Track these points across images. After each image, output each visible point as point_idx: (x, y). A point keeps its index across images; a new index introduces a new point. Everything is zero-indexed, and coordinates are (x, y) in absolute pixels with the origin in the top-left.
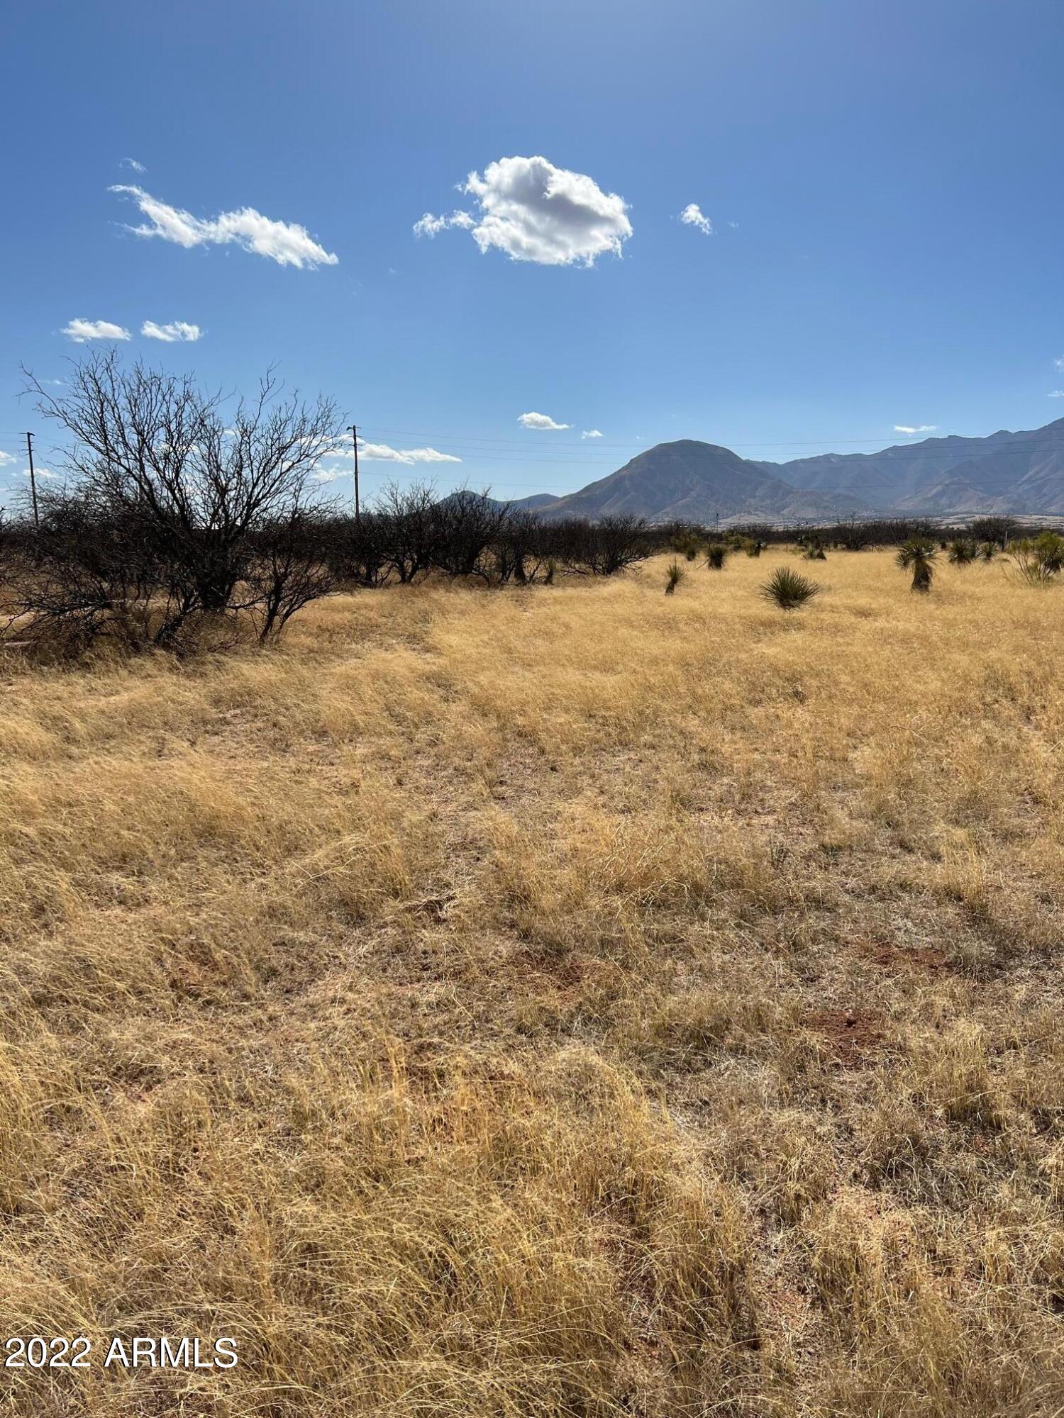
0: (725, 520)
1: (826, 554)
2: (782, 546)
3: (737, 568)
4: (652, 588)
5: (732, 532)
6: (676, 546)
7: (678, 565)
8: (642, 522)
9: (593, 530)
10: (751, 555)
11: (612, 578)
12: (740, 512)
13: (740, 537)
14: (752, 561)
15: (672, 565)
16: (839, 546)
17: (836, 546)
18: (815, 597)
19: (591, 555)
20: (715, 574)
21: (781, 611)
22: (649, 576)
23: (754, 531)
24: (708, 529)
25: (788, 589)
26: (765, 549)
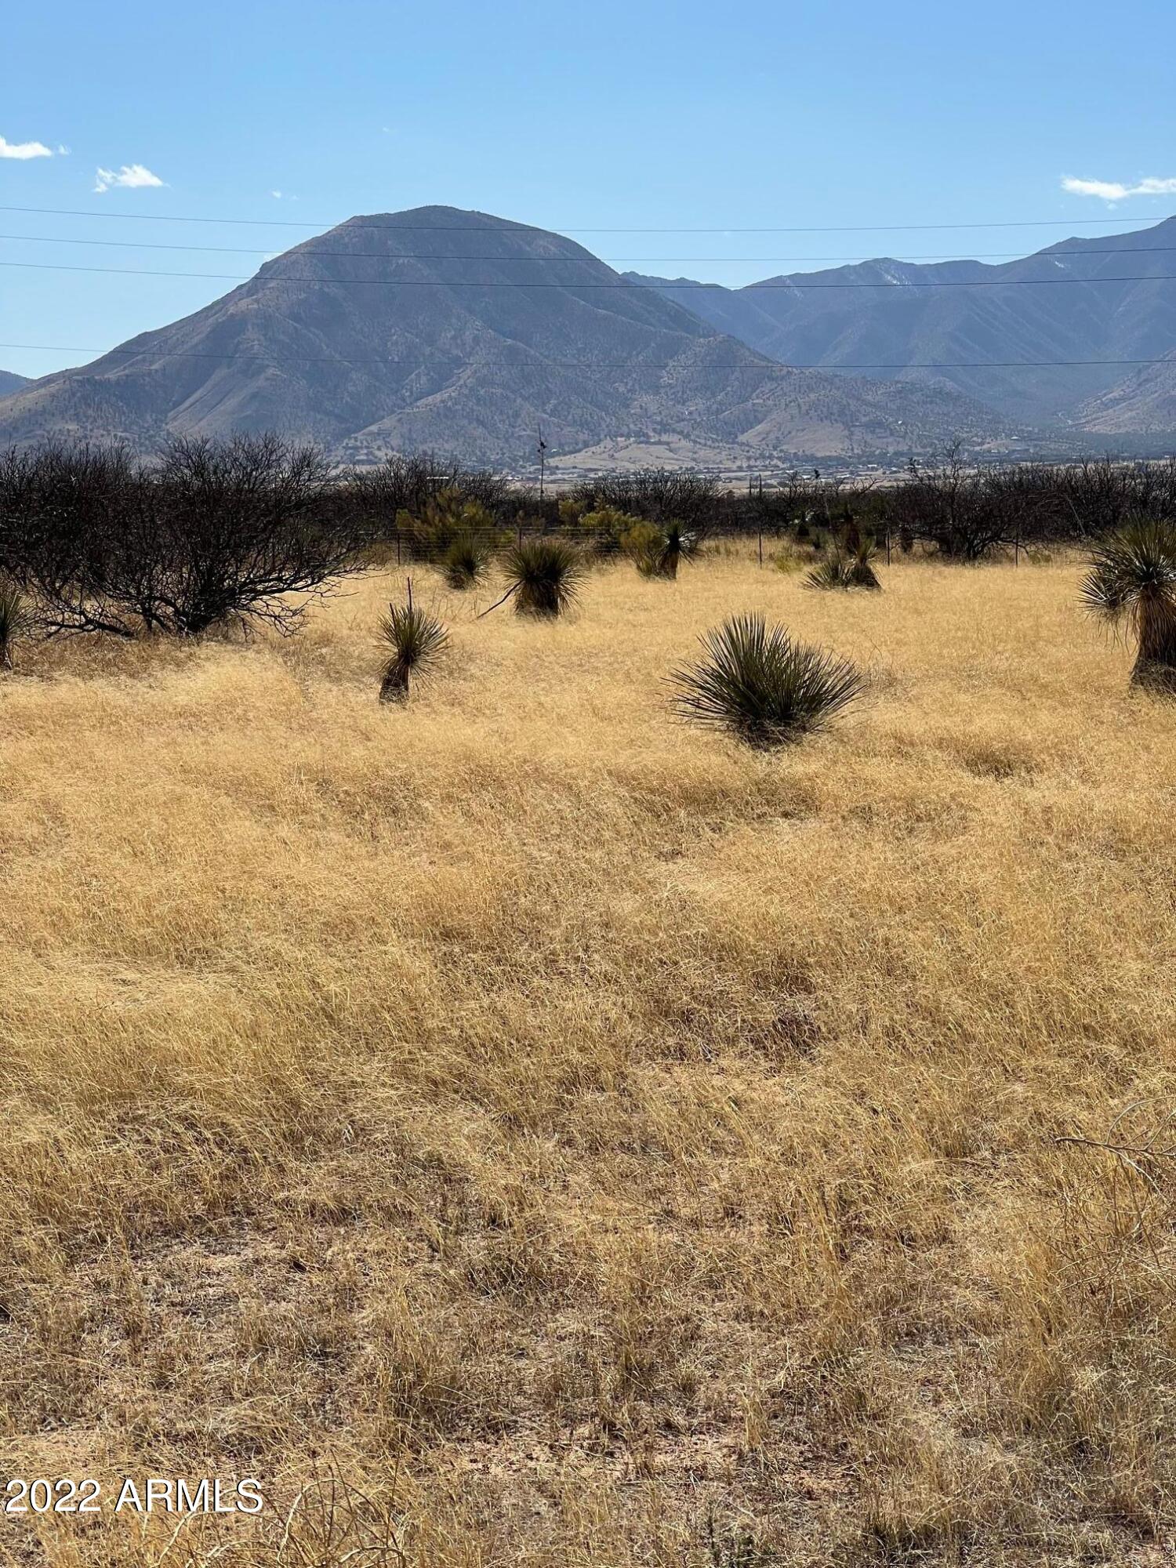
0: (568, 460)
1: (879, 569)
2: (746, 545)
3: (608, 615)
4: (337, 679)
5: (589, 498)
6: (410, 537)
7: (421, 604)
8: (305, 461)
9: (141, 486)
10: (648, 572)
11: (209, 648)
12: (613, 436)
13: (615, 515)
14: (654, 589)
15: (401, 605)
16: (917, 546)
17: (907, 547)
18: (847, 708)
19: (134, 569)
20: (538, 632)
21: (745, 752)
22: (325, 640)
23: (659, 497)
24: (515, 485)
25: (764, 685)
26: (693, 552)
